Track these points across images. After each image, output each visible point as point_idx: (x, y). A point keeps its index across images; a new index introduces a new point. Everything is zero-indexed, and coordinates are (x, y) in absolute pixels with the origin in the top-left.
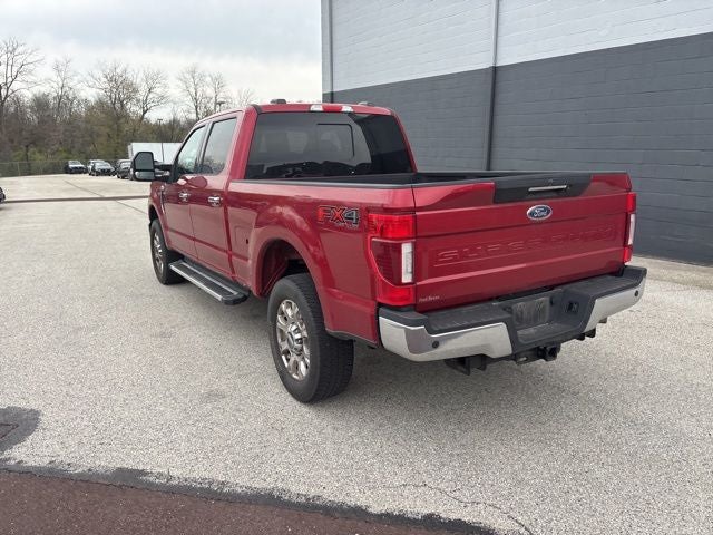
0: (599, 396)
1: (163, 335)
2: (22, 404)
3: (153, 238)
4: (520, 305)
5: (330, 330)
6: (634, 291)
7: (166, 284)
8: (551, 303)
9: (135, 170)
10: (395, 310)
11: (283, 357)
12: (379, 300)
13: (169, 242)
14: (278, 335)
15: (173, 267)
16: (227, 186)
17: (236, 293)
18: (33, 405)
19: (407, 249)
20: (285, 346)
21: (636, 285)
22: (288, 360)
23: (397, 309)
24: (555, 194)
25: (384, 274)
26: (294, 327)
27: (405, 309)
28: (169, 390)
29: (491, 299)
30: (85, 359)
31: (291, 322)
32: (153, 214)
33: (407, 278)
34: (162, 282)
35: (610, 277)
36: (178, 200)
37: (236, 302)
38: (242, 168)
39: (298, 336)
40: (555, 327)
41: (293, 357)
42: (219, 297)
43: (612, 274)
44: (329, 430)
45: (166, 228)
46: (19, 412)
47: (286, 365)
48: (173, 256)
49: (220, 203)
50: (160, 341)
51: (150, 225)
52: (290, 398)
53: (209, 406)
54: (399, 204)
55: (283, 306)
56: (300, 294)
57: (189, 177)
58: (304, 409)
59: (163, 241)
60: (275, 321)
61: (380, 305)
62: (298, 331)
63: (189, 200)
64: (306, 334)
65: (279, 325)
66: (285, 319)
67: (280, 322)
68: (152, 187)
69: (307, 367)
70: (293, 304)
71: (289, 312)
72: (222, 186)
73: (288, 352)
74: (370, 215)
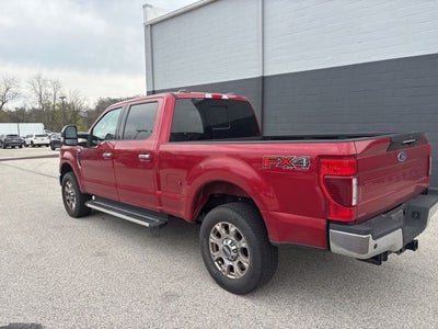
1: (99, 254)
2: (21, 320)
4: (393, 215)
5: (274, 241)
7: (77, 217)
8: (404, 214)
9: (65, 139)
10: (344, 224)
11: (216, 263)
12: (329, 218)
13: (83, 186)
14: (211, 248)
15: (89, 205)
16: (158, 148)
17: (158, 221)
18: (31, 320)
20: (216, 255)
22: (220, 265)
24: (407, 146)
25: (335, 200)
26: (230, 242)
31: (229, 240)
32: (65, 168)
33: (354, 203)
37: (161, 226)
38: (166, 135)
39: (234, 247)
41: (227, 263)
42: (147, 224)
43: (422, 193)
44: (270, 312)
45: (81, 178)
47: (220, 269)
49: (150, 159)
50: (100, 259)
51: (61, 177)
54: (344, 152)
55: (218, 227)
56: (240, 218)
59: (77, 186)
60: (208, 237)
61: (329, 221)
62: (233, 244)
63: (112, 158)
64: (244, 245)
65: (211, 240)
66: (219, 235)
67: (213, 239)
68: (63, 151)
69: (243, 269)
70: (230, 225)
71: (223, 231)
72: (153, 148)
73: (221, 259)
74: (322, 160)
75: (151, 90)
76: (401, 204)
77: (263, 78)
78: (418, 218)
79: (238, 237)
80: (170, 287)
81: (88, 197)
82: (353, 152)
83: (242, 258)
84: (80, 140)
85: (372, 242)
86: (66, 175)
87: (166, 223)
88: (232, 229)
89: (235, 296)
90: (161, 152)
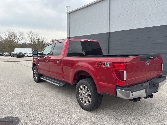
1: (42, 95)
2: (12, 116)
3: (33, 71)
4: (144, 85)
5: (99, 92)
6: (165, 81)
7: (37, 82)
8: (149, 84)
9: (33, 54)
10: (121, 87)
11: (81, 100)
12: (117, 85)
13: (39, 72)
14: (79, 94)
15: (41, 78)
16: (63, 58)
17: (63, 84)
18: (15, 116)
19: (125, 72)
21: (165, 79)
22: (82, 100)
23: (122, 87)
24: (150, 59)
25: (118, 78)
26: (85, 92)
27: (124, 87)
28: (51, 109)
29: (138, 84)
32: (34, 65)
33: (125, 79)
35: (158, 78)
36: (45, 62)
37: (64, 86)
38: (66, 54)
39: (86, 94)
40: (151, 90)
41: (84, 100)
42: (59, 85)
43: (158, 77)
44: (97, 118)
45: (39, 68)
46: (13, 118)
47: (82, 102)
49: (60, 62)
50: (42, 97)
52: (84, 110)
53: (64, 113)
54: (122, 61)
55: (81, 87)
56: (88, 84)
58: (88, 113)
59: (37, 71)
60: (78, 90)
61: (116, 86)
62: (86, 93)
63: (49, 61)
64: (90, 94)
65: (79, 92)
66: (82, 90)
67: (80, 91)
68: (34, 59)
69: (89, 102)
70: (85, 86)
71: (83, 88)
72: (61, 58)
73: (82, 98)
74: (114, 64)
75: (69, 37)
76: (148, 81)
77: (109, 33)
78: (155, 86)
79: (88, 91)
80: (64, 108)
81: (41, 75)
82: (125, 61)
83: (89, 98)
84: (39, 55)
85: (131, 94)
86: (34, 67)
87: (66, 85)
88: (86, 87)
89: (86, 112)
90: (64, 60)
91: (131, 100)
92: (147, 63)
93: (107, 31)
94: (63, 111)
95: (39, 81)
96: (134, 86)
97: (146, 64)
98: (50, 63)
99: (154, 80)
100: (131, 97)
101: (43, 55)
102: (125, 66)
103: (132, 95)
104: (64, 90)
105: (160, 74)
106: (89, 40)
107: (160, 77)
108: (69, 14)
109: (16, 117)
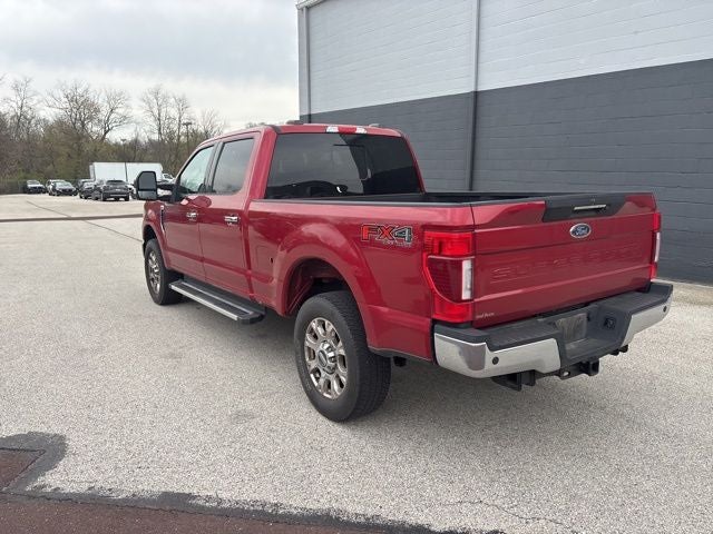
0: (627, 410)
1: (172, 356)
2: (43, 429)
3: (147, 258)
4: (562, 321)
5: (373, 347)
6: (663, 306)
7: (162, 304)
8: (589, 319)
9: (138, 189)
10: (453, 327)
11: (312, 376)
12: (434, 317)
13: (168, 260)
14: (306, 353)
15: (173, 287)
16: (247, 206)
17: (251, 313)
18: (56, 429)
19: (467, 265)
20: (313, 364)
21: (664, 301)
22: (317, 379)
23: (455, 325)
24: (593, 213)
25: (440, 291)
26: (327, 346)
27: (463, 326)
28: (194, 411)
29: (535, 316)
30: (99, 381)
31: (324, 341)
32: (149, 233)
33: (466, 295)
34: (156, 302)
35: (637, 294)
36: (184, 220)
37: (253, 321)
38: (262, 188)
39: (331, 354)
40: (593, 342)
41: (325, 376)
42: (235, 317)
43: (638, 290)
44: (369, 448)
45: (166, 248)
46: (43, 437)
47: (316, 384)
48: (172, 275)
49: (238, 223)
50: (171, 362)
51: (144, 245)
52: (321, 418)
53: (241, 427)
54: (457, 222)
55: (314, 325)
56: (337, 312)
57: (192, 197)
58: (338, 428)
59: (160, 260)
60: (302, 338)
61: (435, 322)
62: (330, 349)
63: (197, 219)
64: (342, 352)
65: (307, 344)
66: (316, 337)
67: (309, 340)
68: (147, 207)
69: (341, 385)
70: (327, 322)
71: (320, 330)
72: (240, 206)
73: (318, 371)
74: (427, 233)
75: (306, 113)
76: (587, 304)
77: (476, 94)
78: (612, 327)
79: (337, 340)
80: (248, 405)
81: (174, 276)
82: (470, 222)
83: (340, 369)
84: (161, 192)
85: (489, 355)
86: (150, 243)
87: (262, 317)
88: (330, 327)
89: (330, 423)
91: (497, 379)
92: (577, 229)
93: (466, 87)
94: (240, 417)
95: (169, 299)
96: (515, 325)
97: (573, 232)
98: (203, 226)
99: (609, 304)
100: (489, 369)
101: (179, 191)
102: (470, 241)
103: (495, 361)
104: (262, 336)
105: (644, 275)
106: (360, 130)
107: (645, 288)
108: (308, 8)
109: (56, 435)
